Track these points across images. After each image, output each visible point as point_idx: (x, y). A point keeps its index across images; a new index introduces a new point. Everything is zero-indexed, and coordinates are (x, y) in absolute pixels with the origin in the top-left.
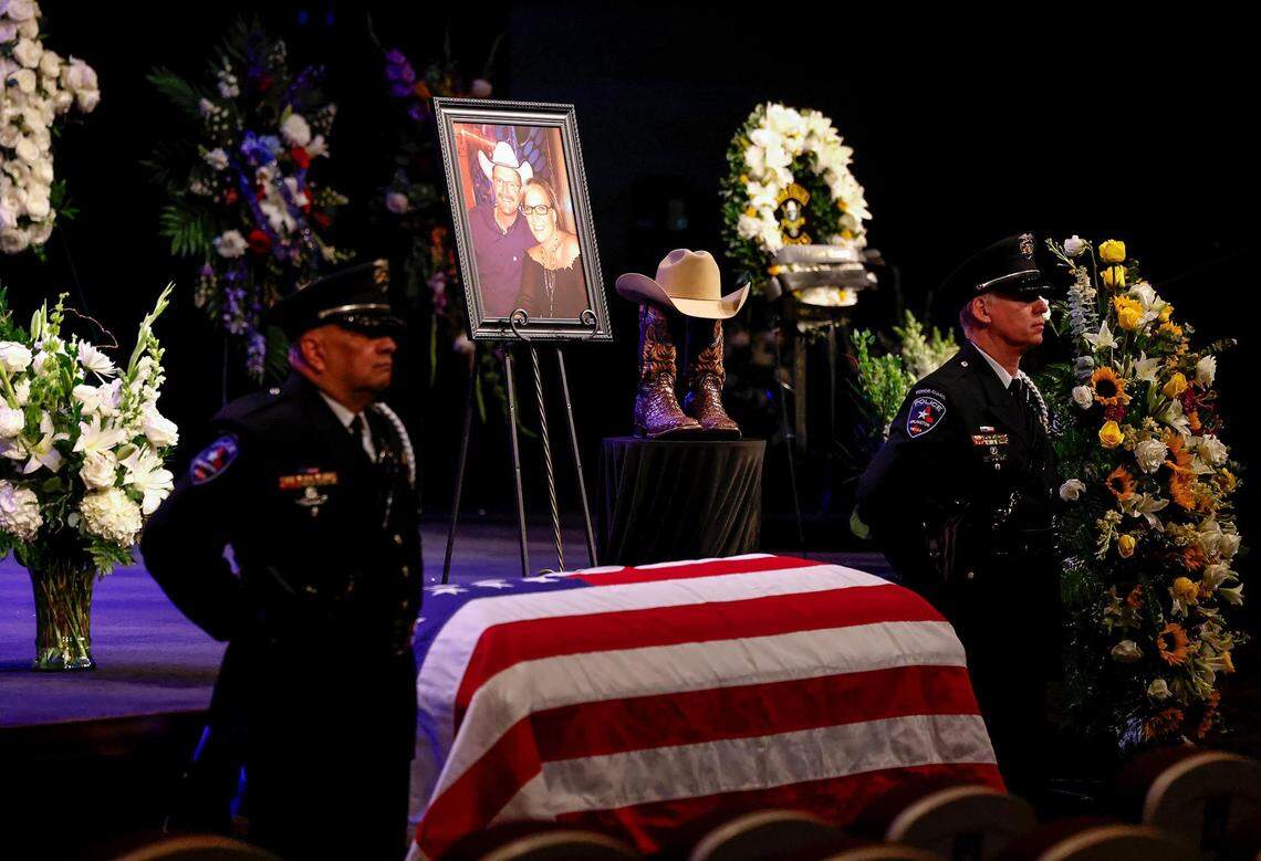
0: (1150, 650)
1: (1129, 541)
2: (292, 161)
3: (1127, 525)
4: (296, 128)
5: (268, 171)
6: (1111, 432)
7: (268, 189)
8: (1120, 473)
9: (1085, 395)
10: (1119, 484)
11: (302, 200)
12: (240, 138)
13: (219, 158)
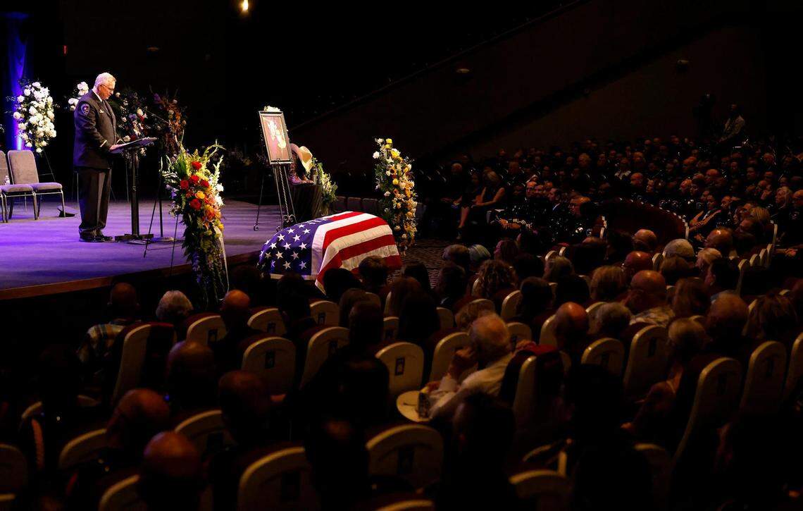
0: (402, 227)
1: (399, 204)
2: (140, 119)
3: (398, 201)
4: (140, 112)
5: (135, 122)
6: (395, 181)
7: (135, 126)
8: (395, 190)
9: (388, 173)
10: (395, 192)
11: (142, 128)
12: (128, 114)
13: (124, 119)
